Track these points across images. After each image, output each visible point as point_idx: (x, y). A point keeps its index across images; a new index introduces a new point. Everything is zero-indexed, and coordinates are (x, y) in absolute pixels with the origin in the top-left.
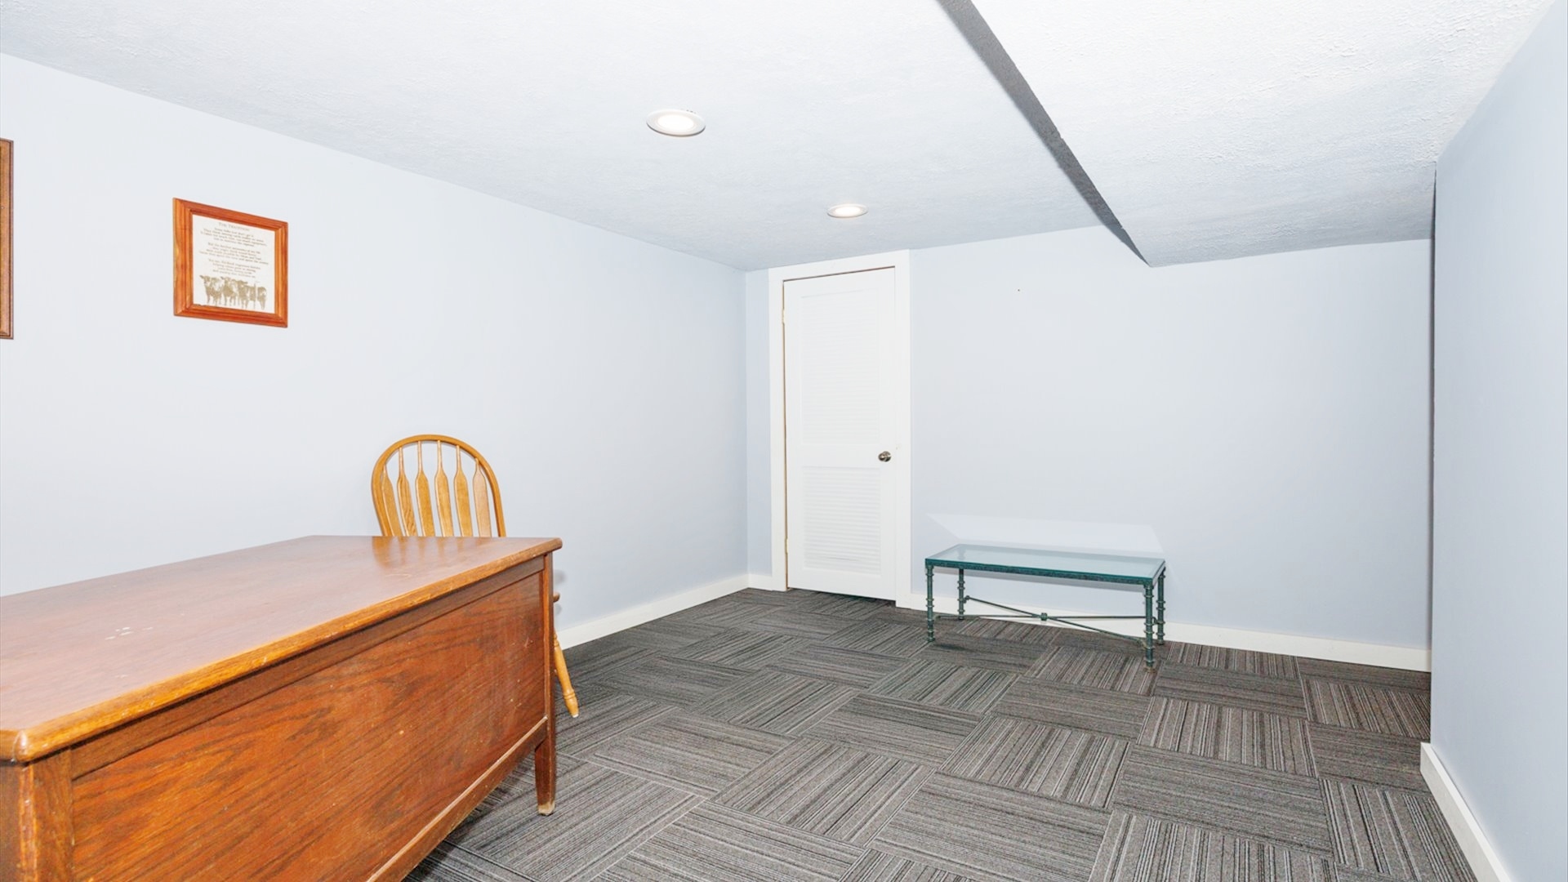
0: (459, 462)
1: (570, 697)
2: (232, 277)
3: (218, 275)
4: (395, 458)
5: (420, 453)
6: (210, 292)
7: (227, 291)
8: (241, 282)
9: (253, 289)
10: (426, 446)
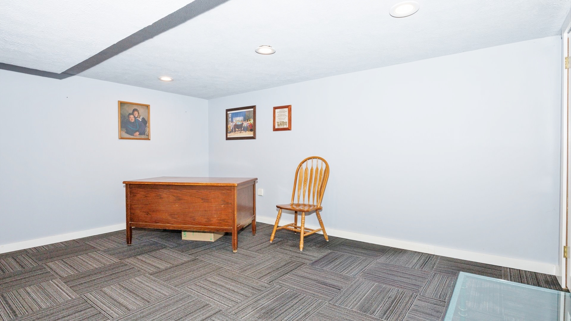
0: (322, 164)
1: (302, 243)
2: (282, 121)
3: (279, 121)
4: (305, 163)
5: (312, 161)
6: (278, 125)
7: (281, 124)
8: (283, 122)
9: (285, 123)
10: (314, 160)
